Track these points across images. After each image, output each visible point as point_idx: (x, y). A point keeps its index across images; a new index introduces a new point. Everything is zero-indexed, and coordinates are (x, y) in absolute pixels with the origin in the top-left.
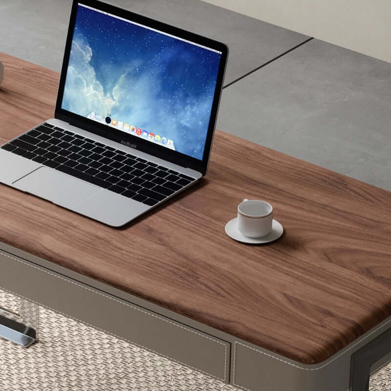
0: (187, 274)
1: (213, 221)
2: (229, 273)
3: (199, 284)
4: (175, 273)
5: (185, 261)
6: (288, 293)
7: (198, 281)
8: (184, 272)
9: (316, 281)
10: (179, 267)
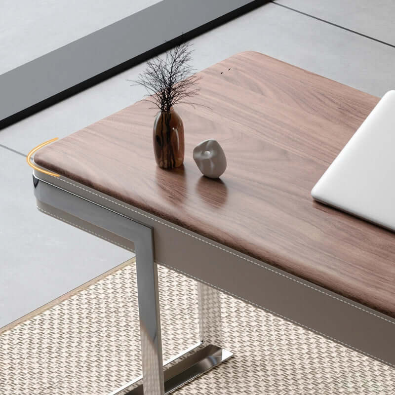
0: (349, 111)
1: (315, 159)
2: (309, 112)
3: (339, 103)
4: (360, 112)
5: (349, 123)
6: (259, 96)
7: (340, 105)
8: (352, 113)
9: (231, 106)
10: (356, 117)
